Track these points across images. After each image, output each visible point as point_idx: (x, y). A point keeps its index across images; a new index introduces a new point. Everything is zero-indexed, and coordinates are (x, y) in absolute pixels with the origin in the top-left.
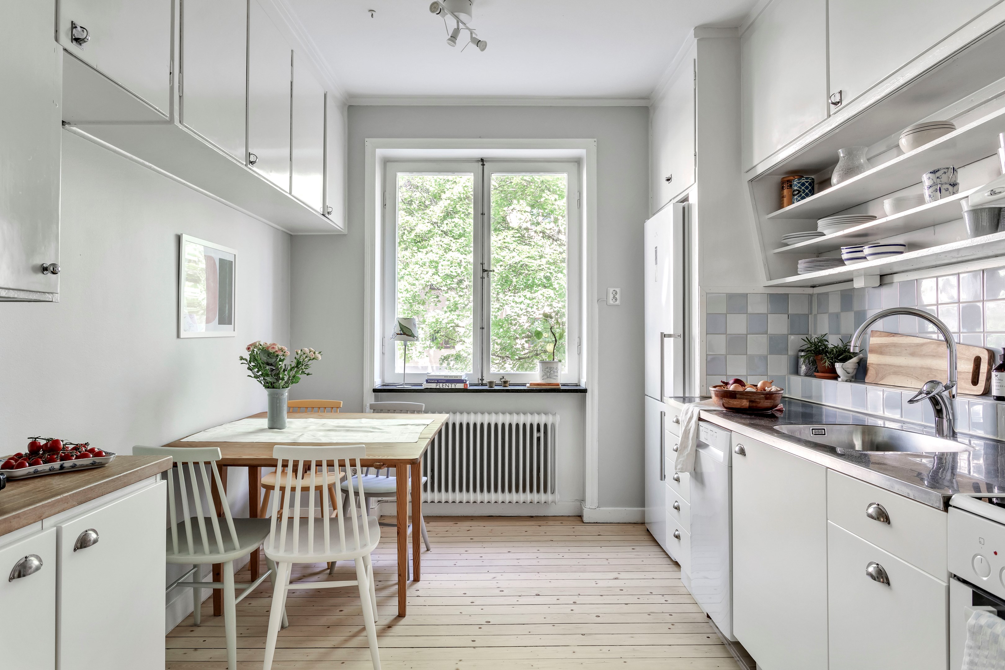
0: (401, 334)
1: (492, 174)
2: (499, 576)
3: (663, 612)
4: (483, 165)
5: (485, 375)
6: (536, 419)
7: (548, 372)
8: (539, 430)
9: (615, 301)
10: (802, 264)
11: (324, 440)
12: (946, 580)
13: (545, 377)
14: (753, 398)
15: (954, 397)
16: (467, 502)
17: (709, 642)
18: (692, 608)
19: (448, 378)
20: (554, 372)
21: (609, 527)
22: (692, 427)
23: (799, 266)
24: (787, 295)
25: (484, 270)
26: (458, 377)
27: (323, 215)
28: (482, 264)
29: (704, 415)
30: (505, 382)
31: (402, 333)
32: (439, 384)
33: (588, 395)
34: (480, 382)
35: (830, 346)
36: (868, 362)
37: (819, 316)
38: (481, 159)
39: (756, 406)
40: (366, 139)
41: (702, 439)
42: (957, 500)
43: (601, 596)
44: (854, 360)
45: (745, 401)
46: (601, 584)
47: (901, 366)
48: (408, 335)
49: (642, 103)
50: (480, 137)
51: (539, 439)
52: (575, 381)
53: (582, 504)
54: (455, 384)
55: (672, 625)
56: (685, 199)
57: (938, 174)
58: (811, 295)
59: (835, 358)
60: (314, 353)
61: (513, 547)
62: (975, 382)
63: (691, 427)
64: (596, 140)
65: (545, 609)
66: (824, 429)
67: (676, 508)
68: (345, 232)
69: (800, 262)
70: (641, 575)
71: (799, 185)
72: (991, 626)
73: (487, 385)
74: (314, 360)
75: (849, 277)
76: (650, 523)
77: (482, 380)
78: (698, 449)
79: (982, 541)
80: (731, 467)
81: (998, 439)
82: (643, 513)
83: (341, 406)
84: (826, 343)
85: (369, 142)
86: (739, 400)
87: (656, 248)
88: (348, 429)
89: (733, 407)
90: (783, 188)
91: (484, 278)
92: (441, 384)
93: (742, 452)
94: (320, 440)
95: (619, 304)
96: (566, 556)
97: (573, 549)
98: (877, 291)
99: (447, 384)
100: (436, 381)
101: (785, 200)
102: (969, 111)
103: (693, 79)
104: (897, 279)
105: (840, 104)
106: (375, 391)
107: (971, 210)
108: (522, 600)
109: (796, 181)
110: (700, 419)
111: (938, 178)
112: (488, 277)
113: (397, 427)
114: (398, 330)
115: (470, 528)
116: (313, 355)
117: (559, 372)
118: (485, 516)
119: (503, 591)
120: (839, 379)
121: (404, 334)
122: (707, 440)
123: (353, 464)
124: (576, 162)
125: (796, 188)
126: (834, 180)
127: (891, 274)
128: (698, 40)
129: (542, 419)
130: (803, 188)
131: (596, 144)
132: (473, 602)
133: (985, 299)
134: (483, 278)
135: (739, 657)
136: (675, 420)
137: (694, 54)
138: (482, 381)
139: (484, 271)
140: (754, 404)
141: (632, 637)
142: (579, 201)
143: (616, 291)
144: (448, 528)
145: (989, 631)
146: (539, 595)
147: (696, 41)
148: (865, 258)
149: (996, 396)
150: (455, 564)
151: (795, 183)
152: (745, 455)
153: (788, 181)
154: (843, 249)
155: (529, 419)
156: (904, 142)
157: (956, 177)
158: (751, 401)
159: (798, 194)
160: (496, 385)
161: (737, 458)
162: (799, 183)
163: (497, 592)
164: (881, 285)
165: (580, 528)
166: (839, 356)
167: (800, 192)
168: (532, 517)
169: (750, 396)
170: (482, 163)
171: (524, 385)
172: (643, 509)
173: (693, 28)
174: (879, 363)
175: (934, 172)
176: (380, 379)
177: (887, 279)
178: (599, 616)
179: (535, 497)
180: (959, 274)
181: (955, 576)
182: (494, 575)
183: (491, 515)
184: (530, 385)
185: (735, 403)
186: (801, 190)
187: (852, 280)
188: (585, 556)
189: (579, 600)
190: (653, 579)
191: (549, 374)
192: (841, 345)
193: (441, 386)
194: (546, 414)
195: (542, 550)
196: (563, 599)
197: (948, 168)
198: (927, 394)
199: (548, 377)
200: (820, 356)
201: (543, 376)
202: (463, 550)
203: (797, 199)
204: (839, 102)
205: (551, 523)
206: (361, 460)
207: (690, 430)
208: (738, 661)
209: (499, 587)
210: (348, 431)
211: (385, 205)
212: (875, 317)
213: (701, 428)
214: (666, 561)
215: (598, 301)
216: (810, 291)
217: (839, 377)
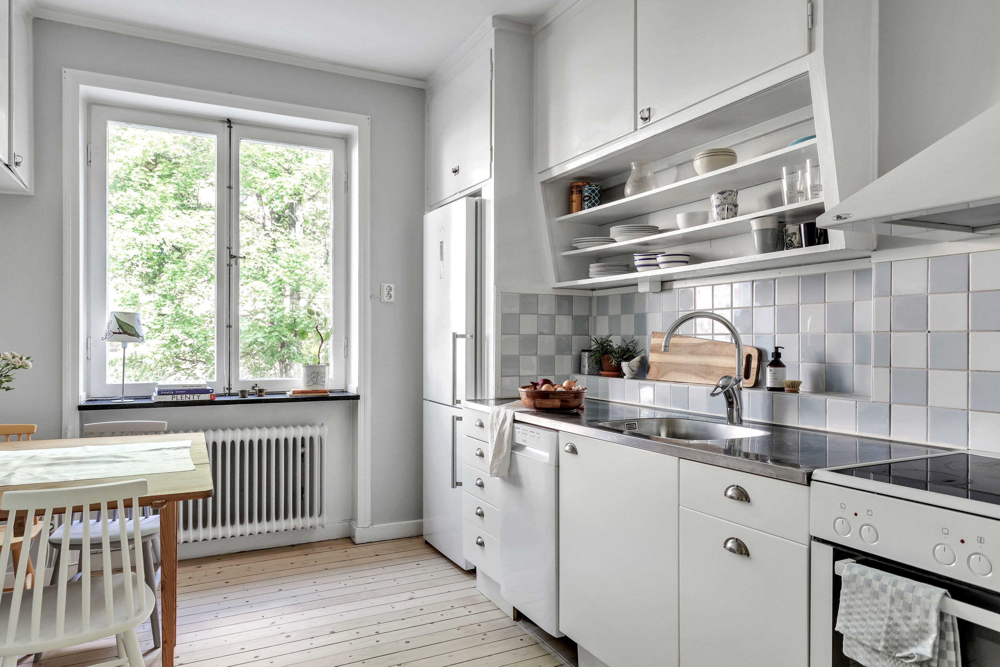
0: (120, 333)
1: (241, 140)
2: (278, 620)
3: (471, 624)
4: (230, 127)
5: (232, 382)
6: (300, 432)
7: (314, 377)
8: (303, 446)
9: (389, 298)
10: (593, 268)
11: (52, 479)
12: (807, 542)
13: (312, 383)
14: (565, 397)
15: (741, 389)
16: (213, 539)
17: (523, 644)
18: (495, 615)
19: (189, 388)
20: (322, 377)
21: (385, 546)
22: (507, 430)
23: (591, 270)
24: (571, 297)
25: (232, 255)
26: (201, 386)
27: (7, 165)
28: (230, 249)
29: (519, 417)
30: (261, 391)
31: (121, 331)
32: (176, 396)
33: (360, 402)
34: (227, 391)
35: (615, 347)
36: (650, 360)
37: (599, 318)
38: (228, 120)
39: (567, 406)
40: (64, 69)
41: (519, 440)
42: (818, 474)
43: (403, 619)
44: (637, 359)
45: (557, 400)
46: (398, 607)
47: (681, 364)
48: (129, 335)
49: (418, 84)
50: (230, 93)
51: (303, 455)
52: (342, 387)
53: (351, 524)
54: (198, 395)
55: (484, 635)
56: (477, 194)
57: (725, 195)
58: (591, 298)
59: (620, 357)
60: (21, 359)
61: (283, 583)
62: (747, 376)
63: (505, 430)
64: (369, 117)
65: (346, 646)
66: (635, 424)
67: (479, 515)
68: (31, 192)
69: (591, 265)
70: (436, 591)
71: (590, 191)
72: (863, 574)
73: (238, 395)
74: (20, 369)
75: (634, 282)
76: (431, 534)
77: (229, 389)
78: (513, 452)
79: (843, 506)
80: (558, 466)
81: (774, 423)
82: (421, 525)
83: (35, 431)
84: (611, 343)
85: (69, 74)
86: (552, 400)
87: (442, 242)
88: (79, 461)
89: (546, 407)
90: (572, 193)
91: (232, 266)
92: (179, 396)
93: (574, 450)
94: (46, 478)
95: (394, 302)
96: (349, 583)
97: (353, 575)
98: (656, 296)
99: (188, 395)
100: (172, 392)
101: (574, 205)
102: (742, 143)
103: (490, 69)
104: (676, 285)
105: (648, 120)
106: (81, 408)
107: (760, 230)
108: (317, 642)
109: (587, 187)
110: (515, 421)
111: (725, 198)
112: (236, 265)
113: (148, 452)
114: (115, 327)
115: (220, 570)
116: (20, 362)
117: (326, 376)
118: (235, 553)
119: (290, 636)
120: (625, 377)
121: (125, 333)
122: (525, 441)
123: (128, 504)
124: (343, 139)
125: (586, 194)
126: (628, 190)
127: (670, 281)
128: (495, 30)
129: (306, 432)
130: (593, 195)
131: (369, 121)
132: (258, 657)
133: (754, 306)
134: (229, 265)
135: (555, 652)
136: (478, 423)
137: (491, 44)
138: (229, 391)
139: (231, 257)
140: (565, 404)
141: (450, 656)
142: (346, 183)
143: (391, 287)
144: (190, 574)
145: (863, 578)
146: (334, 632)
147: (494, 30)
148: (658, 265)
149: (770, 388)
150: (217, 616)
151: (586, 189)
152: (577, 453)
153: (577, 186)
154: (636, 256)
155: (291, 433)
156: (698, 164)
157: (736, 199)
158: (562, 401)
159: (589, 200)
160: (249, 395)
161: (566, 458)
162: (590, 189)
163: (283, 639)
164: (662, 290)
165: (353, 551)
166: (624, 355)
167: (590, 198)
168: (293, 546)
169: (562, 396)
170: (228, 125)
171: (284, 393)
172: (421, 520)
173: (491, 17)
174: (660, 361)
175: (722, 193)
176: (84, 392)
177: (667, 285)
178: (409, 642)
179: (299, 522)
180: (732, 284)
181: (815, 538)
182: (271, 620)
183: (242, 550)
184: (293, 393)
185: (548, 403)
186: (592, 197)
187: (637, 285)
188: (370, 580)
189: (381, 629)
190: (449, 592)
191: (315, 380)
192: (624, 345)
193: (179, 398)
194: (311, 425)
195: (318, 581)
196: (363, 632)
197: (732, 191)
198: (722, 388)
199: (314, 384)
200: (607, 355)
201: (308, 383)
202: (221, 598)
203: (587, 205)
204: (647, 119)
205: (318, 549)
206: (140, 499)
207: (504, 432)
208: (556, 656)
209: (283, 632)
210: (80, 463)
211: (90, 162)
212: (682, 320)
213: (517, 430)
214: (455, 571)
215: (371, 297)
216: (590, 293)
217: (625, 375)
